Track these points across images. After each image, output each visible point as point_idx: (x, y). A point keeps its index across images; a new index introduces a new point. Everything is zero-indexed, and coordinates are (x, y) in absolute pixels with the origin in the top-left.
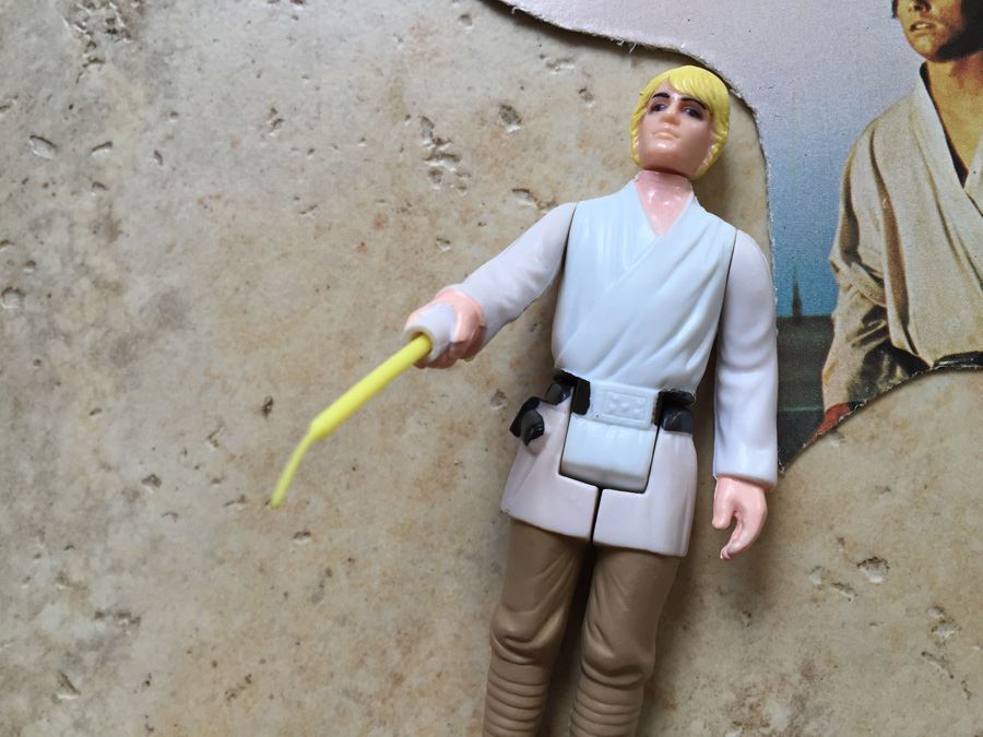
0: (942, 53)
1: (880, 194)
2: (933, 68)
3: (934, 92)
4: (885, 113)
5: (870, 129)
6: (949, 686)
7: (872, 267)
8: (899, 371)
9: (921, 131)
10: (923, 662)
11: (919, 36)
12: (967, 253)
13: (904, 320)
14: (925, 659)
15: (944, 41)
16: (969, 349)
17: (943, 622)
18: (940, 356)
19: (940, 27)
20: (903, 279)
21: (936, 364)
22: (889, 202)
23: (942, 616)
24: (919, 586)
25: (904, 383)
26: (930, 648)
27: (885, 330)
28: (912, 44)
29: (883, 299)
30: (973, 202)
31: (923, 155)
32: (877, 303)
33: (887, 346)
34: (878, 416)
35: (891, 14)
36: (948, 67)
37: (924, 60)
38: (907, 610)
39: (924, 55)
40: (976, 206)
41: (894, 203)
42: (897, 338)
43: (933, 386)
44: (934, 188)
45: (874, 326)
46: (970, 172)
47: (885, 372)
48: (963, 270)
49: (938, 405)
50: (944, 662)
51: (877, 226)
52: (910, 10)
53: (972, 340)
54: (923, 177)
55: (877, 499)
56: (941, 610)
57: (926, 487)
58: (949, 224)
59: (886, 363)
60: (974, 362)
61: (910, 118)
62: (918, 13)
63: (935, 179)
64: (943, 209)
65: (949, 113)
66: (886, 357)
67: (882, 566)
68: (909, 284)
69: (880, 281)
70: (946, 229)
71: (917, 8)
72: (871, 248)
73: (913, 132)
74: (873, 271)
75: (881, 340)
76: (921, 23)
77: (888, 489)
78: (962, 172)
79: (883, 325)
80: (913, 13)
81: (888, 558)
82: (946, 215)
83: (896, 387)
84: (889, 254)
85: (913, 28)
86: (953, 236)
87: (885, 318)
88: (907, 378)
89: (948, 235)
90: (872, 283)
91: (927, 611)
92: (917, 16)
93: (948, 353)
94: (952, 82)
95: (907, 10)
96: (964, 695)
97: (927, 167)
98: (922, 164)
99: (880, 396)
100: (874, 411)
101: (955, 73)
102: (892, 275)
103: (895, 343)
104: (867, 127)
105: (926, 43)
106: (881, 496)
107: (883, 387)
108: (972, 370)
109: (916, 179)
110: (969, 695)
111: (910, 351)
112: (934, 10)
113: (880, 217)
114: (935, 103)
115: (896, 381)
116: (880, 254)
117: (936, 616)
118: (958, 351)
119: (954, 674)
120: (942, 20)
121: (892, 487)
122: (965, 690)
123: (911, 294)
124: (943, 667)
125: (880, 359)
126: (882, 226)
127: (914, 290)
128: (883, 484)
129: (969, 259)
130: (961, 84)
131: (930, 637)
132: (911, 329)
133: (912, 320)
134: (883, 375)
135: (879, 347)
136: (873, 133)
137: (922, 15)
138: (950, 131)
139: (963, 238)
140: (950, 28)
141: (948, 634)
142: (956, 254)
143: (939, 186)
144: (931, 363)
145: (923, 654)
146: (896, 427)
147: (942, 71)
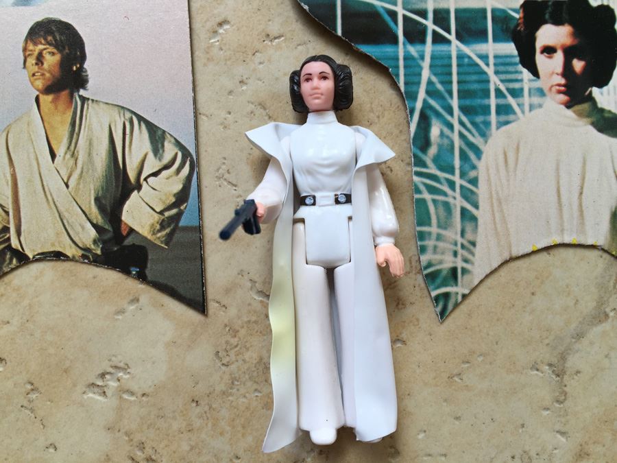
0: (48, 90)
1: (10, 166)
2: (43, 98)
3: (42, 112)
4: (15, 121)
5: (7, 130)
6: (34, 423)
7: (4, 205)
8: (14, 261)
9: (33, 132)
10: (21, 411)
11: (36, 79)
12: (53, 199)
13: (19, 233)
14: (23, 409)
15: (49, 83)
16: (52, 249)
17: (33, 390)
18: (36, 253)
19: (48, 75)
20: (19, 212)
21: (34, 258)
22: (14, 170)
23: (32, 387)
24: (21, 372)
25: (17, 268)
26: (25, 403)
27: (9, 239)
28: (32, 84)
29: (8, 223)
30: (58, 172)
31: (34, 146)
32: (5, 224)
33: (9, 247)
34: (5, 284)
35: (22, 66)
36: (50, 98)
37: (37, 93)
38: (15, 384)
39: (38, 90)
40: (59, 174)
41: (17, 170)
42: (14, 243)
43: (34, 268)
44: (38, 164)
45: (3, 237)
46: (58, 156)
47: (8, 261)
48: (51, 208)
49: (36, 278)
50: (32, 410)
51: (7, 183)
52: (33, 65)
53: (53, 245)
54: (32, 156)
55: (2, 327)
56: (32, 384)
57: (27, 321)
58: (45, 183)
59: (8, 256)
60: (53, 257)
61: (28, 125)
62: (37, 67)
63: (40, 160)
64: (42, 175)
65: (49, 123)
66: (9, 253)
67: (4, 362)
68: (22, 214)
69: (7, 213)
70: (43, 185)
71: (37, 64)
72: (4, 195)
73: (29, 133)
74: (4, 207)
75: (6, 244)
76: (38, 72)
77: (8, 322)
78: (53, 155)
79: (8, 236)
80: (34, 67)
81: (6, 358)
82: (43, 178)
83: (13, 270)
84: (13, 198)
85: (34, 75)
86: (46, 189)
87: (9, 232)
88: (18, 264)
89: (44, 189)
90: (3, 214)
91: (25, 384)
92: (36, 68)
93: (40, 251)
94: (51, 106)
95: (31, 64)
96: (42, 426)
97: (35, 152)
98: (32, 150)
99: (6, 274)
100: (3, 281)
101: (54, 101)
102: (13, 209)
103: (13, 246)
104: (5, 129)
105: (40, 84)
106: (5, 326)
107: (6, 269)
108: (52, 260)
109: (29, 158)
110: (44, 426)
111: (21, 250)
112: (46, 66)
113: (9, 178)
114: (41, 117)
115: (13, 266)
116: (8, 198)
117: (29, 387)
118: (45, 250)
119: (37, 416)
120: (49, 72)
121: (11, 321)
122: (42, 424)
123: (23, 220)
124: (32, 412)
125: (5, 254)
126: (10, 183)
127: (25, 218)
128: (6, 320)
129: (54, 202)
130: (56, 108)
131: (25, 398)
132: (22, 239)
133: (23, 234)
134: (7, 263)
135: (5, 248)
136: (8, 132)
137: (39, 68)
138: (48, 133)
139: (52, 191)
140: (54, 76)
141: (34, 396)
142: (47, 200)
143: (40, 162)
144: (31, 257)
145: (22, 406)
146: (14, 290)
147: (46, 99)
